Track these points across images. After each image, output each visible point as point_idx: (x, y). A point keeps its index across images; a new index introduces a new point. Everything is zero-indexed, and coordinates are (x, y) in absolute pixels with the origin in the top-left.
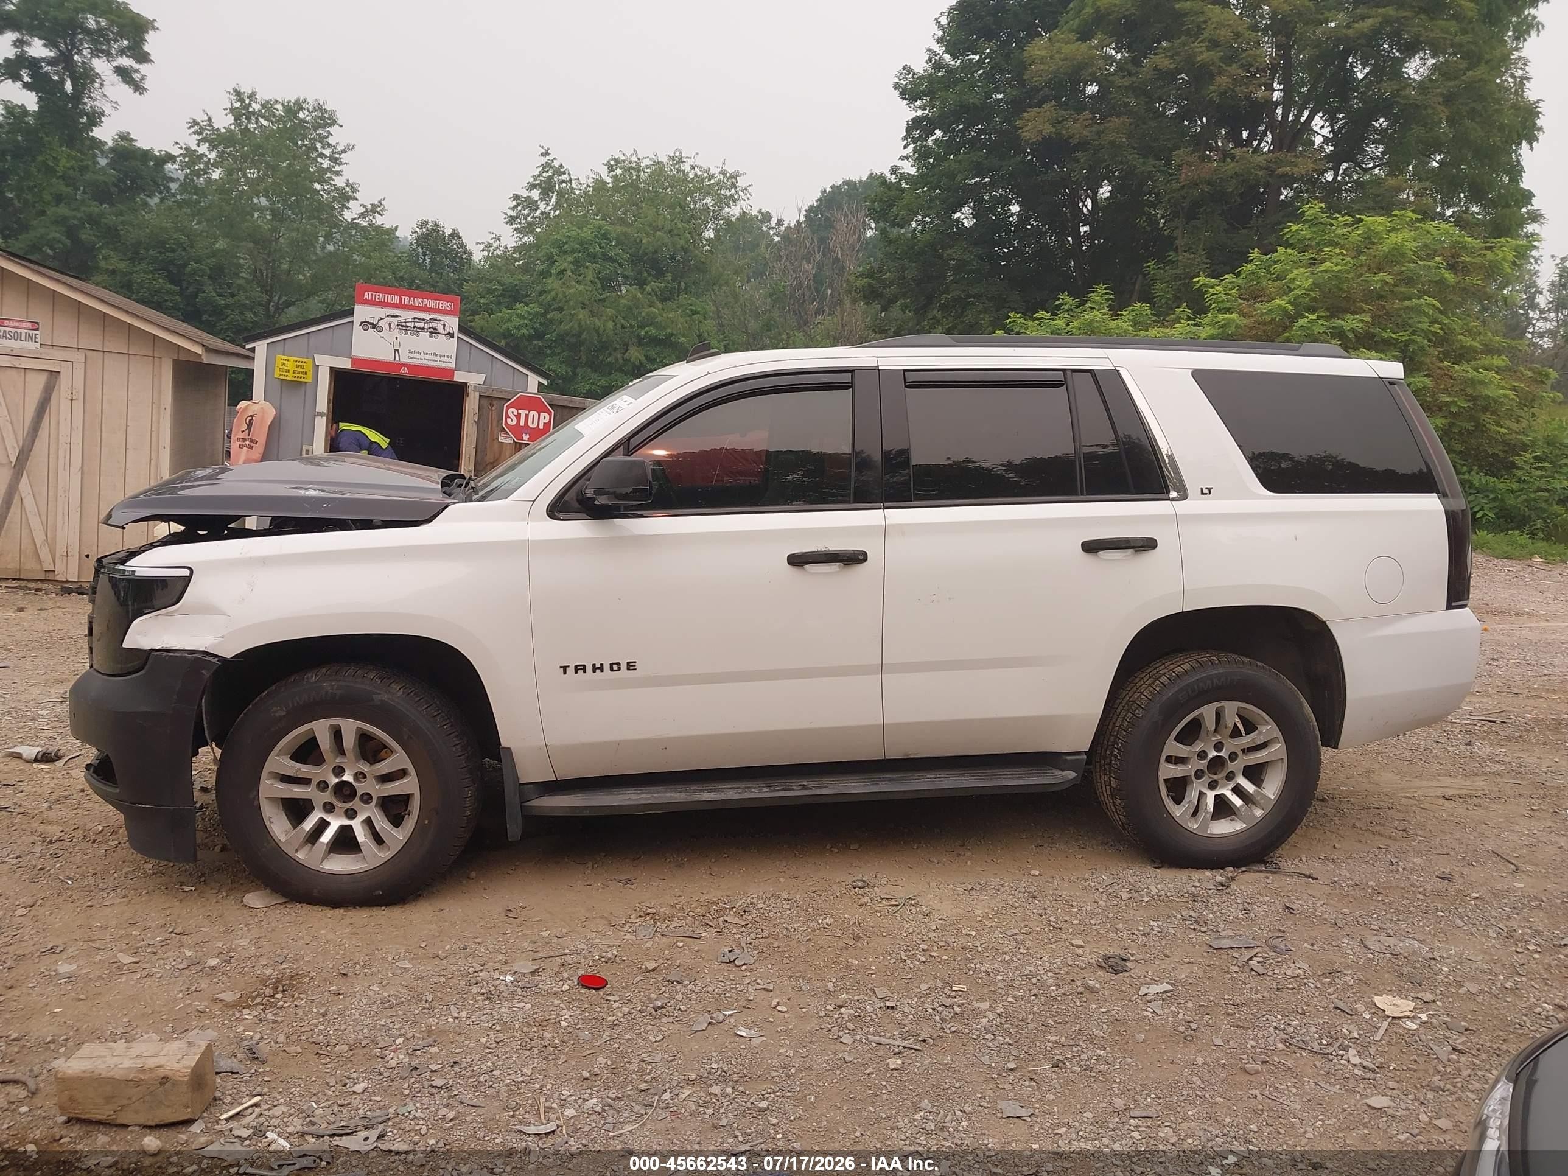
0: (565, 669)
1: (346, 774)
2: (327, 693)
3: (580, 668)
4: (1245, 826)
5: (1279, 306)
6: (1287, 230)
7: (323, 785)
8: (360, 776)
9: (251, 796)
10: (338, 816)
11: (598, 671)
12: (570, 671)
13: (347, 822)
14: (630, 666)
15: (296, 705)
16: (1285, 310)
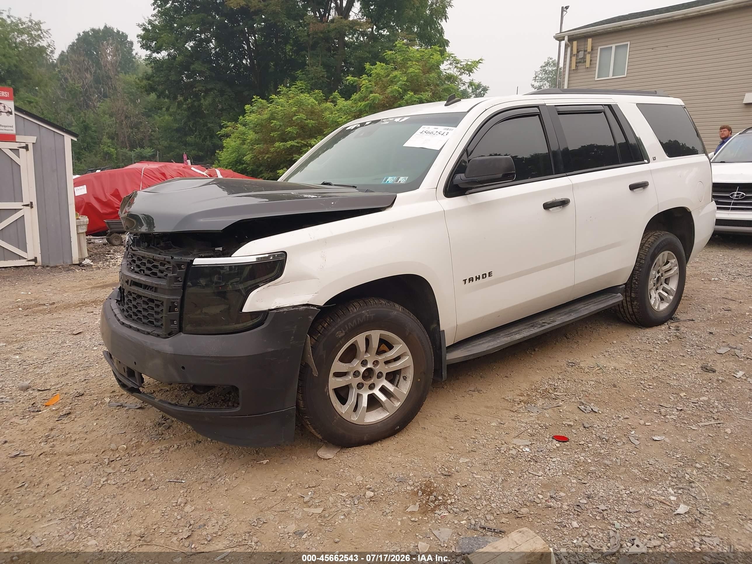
0: (465, 280)
1: (369, 364)
2: (366, 316)
3: (471, 280)
4: (668, 304)
5: (396, 89)
6: (385, 54)
7: (356, 374)
8: (376, 363)
9: (326, 390)
10: (365, 391)
11: (478, 279)
12: (467, 281)
13: (370, 392)
14: (490, 274)
15: (350, 328)
16: (398, 91)
